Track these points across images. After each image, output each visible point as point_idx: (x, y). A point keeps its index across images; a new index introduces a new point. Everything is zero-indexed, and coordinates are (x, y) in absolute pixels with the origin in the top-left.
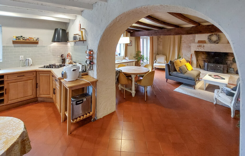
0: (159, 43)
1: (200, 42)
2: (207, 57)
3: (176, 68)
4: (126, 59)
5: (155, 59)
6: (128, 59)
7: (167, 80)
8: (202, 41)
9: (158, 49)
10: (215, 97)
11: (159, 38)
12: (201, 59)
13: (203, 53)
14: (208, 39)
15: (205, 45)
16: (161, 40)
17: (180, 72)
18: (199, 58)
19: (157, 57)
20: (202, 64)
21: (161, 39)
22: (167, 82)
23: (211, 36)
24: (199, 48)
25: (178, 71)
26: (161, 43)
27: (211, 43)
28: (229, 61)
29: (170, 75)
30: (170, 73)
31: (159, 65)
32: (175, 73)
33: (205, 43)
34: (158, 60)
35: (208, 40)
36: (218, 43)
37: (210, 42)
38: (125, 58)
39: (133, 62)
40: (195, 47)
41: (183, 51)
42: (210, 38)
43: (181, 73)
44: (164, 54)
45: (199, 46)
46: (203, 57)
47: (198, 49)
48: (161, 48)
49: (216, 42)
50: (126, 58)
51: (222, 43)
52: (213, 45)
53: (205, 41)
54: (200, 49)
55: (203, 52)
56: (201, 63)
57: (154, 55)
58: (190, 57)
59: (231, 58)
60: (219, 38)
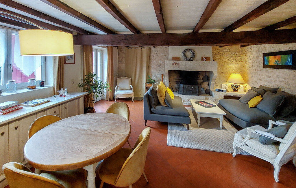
0: (120, 59)
1: (174, 58)
2: (180, 77)
3: (160, 99)
4: (60, 94)
5: (116, 85)
6: (66, 93)
7: (146, 121)
8: (176, 57)
9: (118, 69)
10: (236, 145)
11: (119, 52)
12: (173, 80)
14: (183, 55)
15: (180, 62)
16: (124, 55)
17: (166, 106)
18: (171, 79)
19: (118, 80)
20: (174, 86)
21: (123, 53)
22: (145, 125)
23: (186, 51)
24: (174, 66)
25: (163, 104)
26: (124, 59)
27: (186, 60)
28: (199, 80)
29: (152, 113)
30: (152, 109)
31: (123, 94)
32: (159, 108)
33: (180, 60)
34: (120, 85)
36: (192, 60)
37: (185, 58)
38: (59, 91)
39: (78, 98)
40: (169, 66)
41: (152, 70)
42: (185, 54)
43: (168, 106)
44: (128, 76)
45: (174, 64)
46: (175, 76)
47: (172, 68)
48: (123, 66)
49: (191, 59)
50: (61, 92)
51: (197, 61)
52: (189, 62)
53: (180, 57)
54: (175, 68)
57: (114, 78)
59: (201, 77)
60: (194, 54)
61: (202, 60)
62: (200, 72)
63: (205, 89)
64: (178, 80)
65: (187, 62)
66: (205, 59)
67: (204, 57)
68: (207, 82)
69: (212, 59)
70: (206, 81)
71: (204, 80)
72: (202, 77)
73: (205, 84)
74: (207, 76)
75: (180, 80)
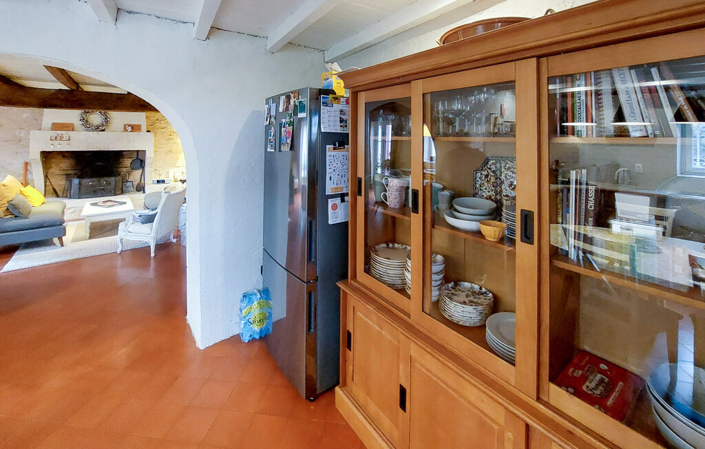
1: (56, 127)
8: (63, 124)
12: (57, 172)
13: (64, 157)
14: (81, 120)
15: (71, 133)
17: (9, 216)
18: (51, 171)
20: (59, 185)
24: (56, 142)
27: (87, 130)
28: (123, 167)
33: (73, 130)
35: (81, 123)
36: (104, 130)
37: (86, 127)
42: (85, 118)
43: (16, 217)
45: (56, 138)
46: (65, 164)
47: (52, 146)
49: (100, 128)
51: (114, 131)
52: (94, 135)
53: (73, 125)
54: (58, 146)
55: (63, 154)
56: (59, 183)
58: (22, 172)
59: (127, 162)
60: (106, 118)
61: (125, 130)
62: (124, 153)
63: (136, 184)
64: (72, 172)
65: (91, 133)
66: (130, 128)
67: (129, 126)
68: (141, 170)
69: (144, 128)
70: (138, 169)
71: (133, 168)
72: (130, 160)
73: (137, 174)
74: (139, 159)
75: (77, 172)
